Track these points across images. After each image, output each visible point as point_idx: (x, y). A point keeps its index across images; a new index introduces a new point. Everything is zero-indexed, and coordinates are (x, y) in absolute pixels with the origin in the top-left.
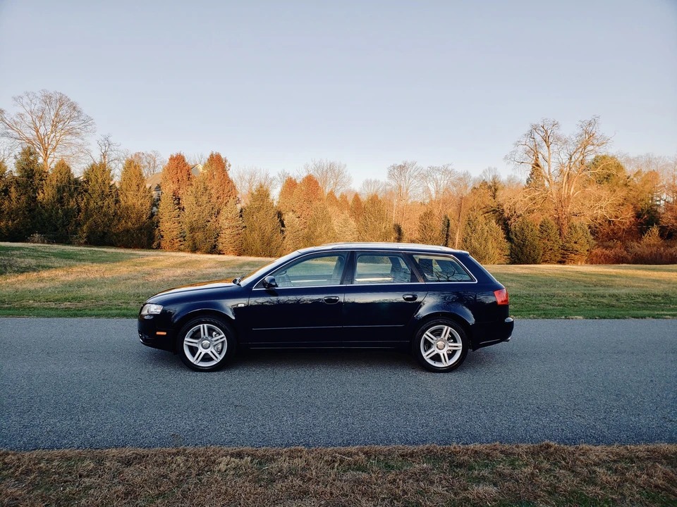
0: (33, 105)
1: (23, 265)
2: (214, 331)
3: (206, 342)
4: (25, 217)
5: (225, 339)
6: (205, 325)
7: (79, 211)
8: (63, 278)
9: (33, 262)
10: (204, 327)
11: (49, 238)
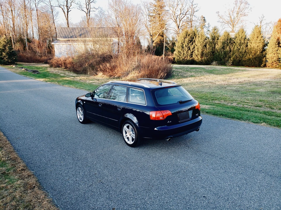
4: (211, 55)
7: (230, 51)
11: (218, 63)
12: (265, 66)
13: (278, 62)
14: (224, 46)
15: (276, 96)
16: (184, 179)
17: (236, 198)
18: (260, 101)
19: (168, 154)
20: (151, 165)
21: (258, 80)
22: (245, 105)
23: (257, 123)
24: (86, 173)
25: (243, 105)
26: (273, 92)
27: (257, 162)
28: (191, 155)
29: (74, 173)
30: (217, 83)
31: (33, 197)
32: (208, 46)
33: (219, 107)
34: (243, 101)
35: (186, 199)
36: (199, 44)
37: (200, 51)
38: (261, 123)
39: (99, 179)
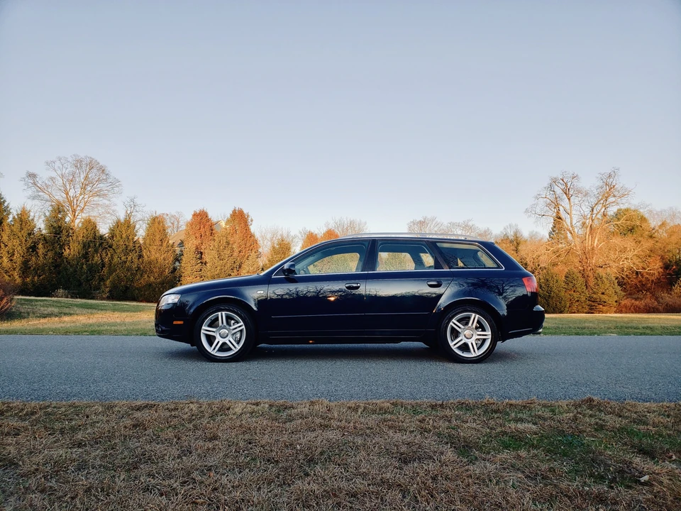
0: (64, 170)
1: (46, 312)
2: (233, 319)
3: (224, 331)
4: (51, 273)
5: (244, 327)
6: (224, 313)
7: (103, 265)
8: (84, 321)
9: (56, 310)
10: (222, 315)
11: (73, 293)
14: (87, 253)
32: (41, 250)
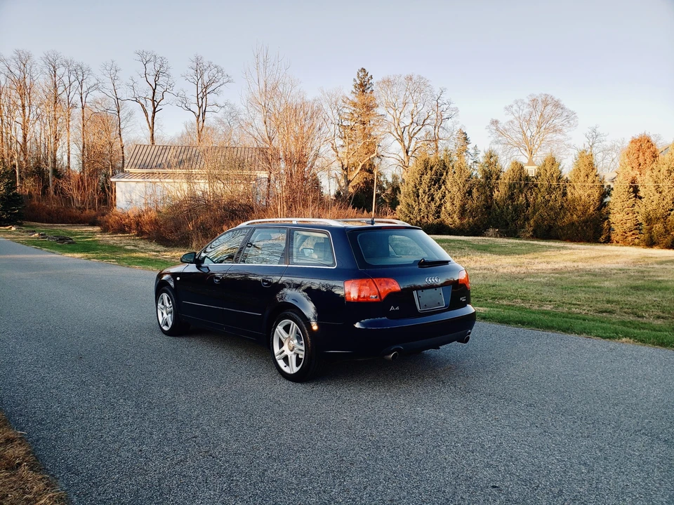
0: (521, 112)
4: (483, 214)
7: (528, 205)
11: (502, 232)
12: (608, 241)
13: (638, 232)
14: (512, 194)
15: (645, 295)
16: (434, 447)
17: (582, 490)
18: (608, 302)
19: (390, 396)
20: (345, 418)
21: (596, 266)
22: (574, 310)
23: (610, 338)
24: (170, 435)
25: (570, 309)
26: (637, 288)
27: (625, 413)
28: (451, 397)
29: (134, 435)
30: (501, 270)
31: (12, 488)
32: (475, 193)
33: (510, 311)
34: (566, 301)
35: (444, 491)
36: (455, 189)
37: (458, 203)
38: (619, 338)
39: (204, 449)
